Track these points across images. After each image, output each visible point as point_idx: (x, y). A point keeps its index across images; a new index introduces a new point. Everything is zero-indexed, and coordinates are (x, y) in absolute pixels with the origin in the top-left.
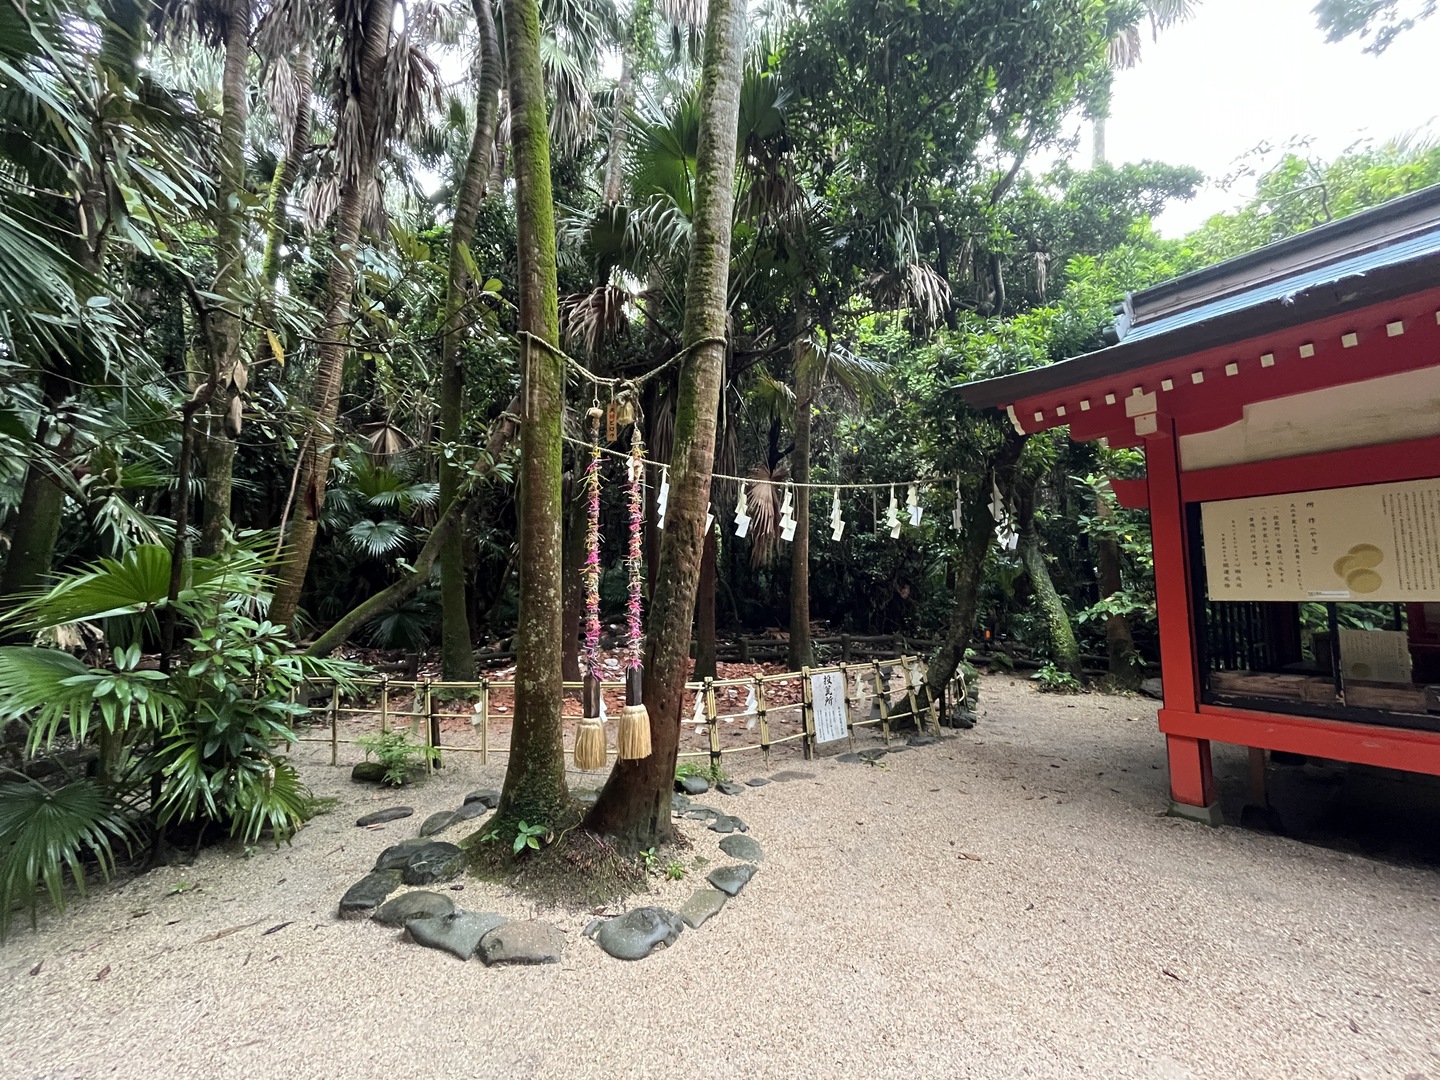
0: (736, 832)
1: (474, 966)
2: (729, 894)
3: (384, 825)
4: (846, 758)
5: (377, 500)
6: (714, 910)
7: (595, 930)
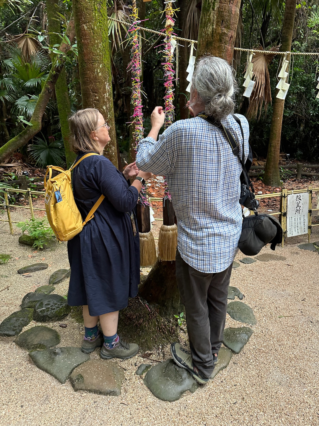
0: (237, 299)
1: (67, 387)
2: (233, 352)
3: (31, 274)
4: (305, 247)
5: (28, 84)
6: (224, 365)
7: (143, 371)
